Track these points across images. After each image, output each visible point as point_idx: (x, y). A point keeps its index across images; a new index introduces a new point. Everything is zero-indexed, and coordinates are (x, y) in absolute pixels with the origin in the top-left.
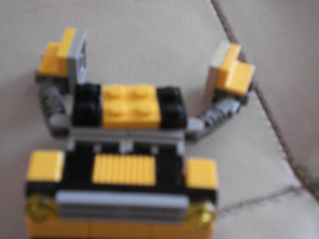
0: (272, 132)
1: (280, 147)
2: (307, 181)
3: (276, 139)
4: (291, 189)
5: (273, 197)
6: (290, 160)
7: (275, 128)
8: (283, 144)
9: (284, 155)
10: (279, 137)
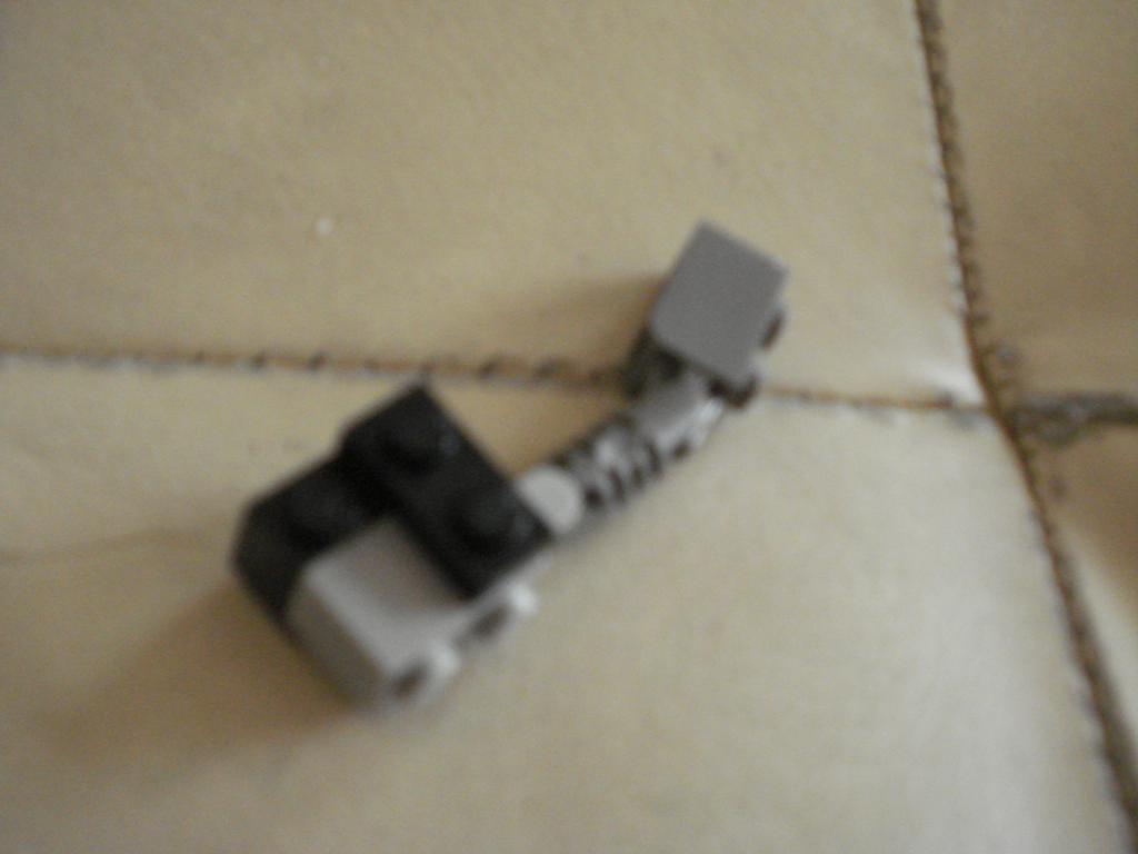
0: (944, 221)
1: (954, 274)
2: (1008, 398)
3: (948, 246)
4: (943, 404)
5: (875, 405)
6: (973, 323)
7: (959, 211)
8: (968, 269)
9: (958, 300)
10: (963, 243)
